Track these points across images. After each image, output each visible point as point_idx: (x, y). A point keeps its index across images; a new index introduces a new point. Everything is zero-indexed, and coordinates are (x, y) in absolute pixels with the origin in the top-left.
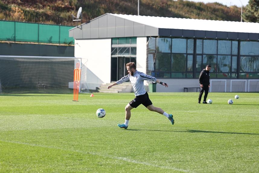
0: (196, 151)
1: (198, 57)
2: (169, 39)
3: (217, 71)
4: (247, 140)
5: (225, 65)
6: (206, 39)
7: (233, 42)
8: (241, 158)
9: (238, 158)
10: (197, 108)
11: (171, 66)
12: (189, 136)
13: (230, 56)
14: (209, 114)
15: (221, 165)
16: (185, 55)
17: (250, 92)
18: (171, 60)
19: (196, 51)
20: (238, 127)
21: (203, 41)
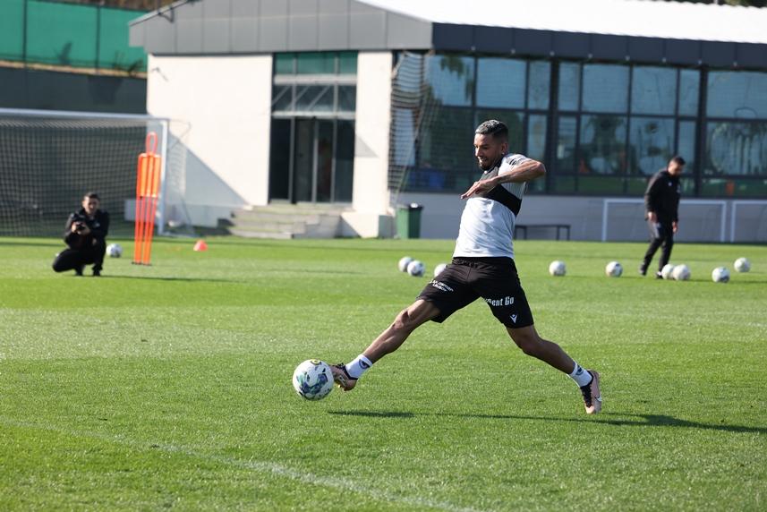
1: (563, 121)
2: (468, 61)
3: (626, 171)
5: (655, 152)
6: (591, 62)
13: (672, 122)
16: (521, 115)
19: (557, 103)
21: (582, 68)
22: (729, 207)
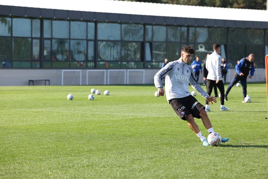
0: (36, 160)
1: (46, 41)
2: (9, 19)
3: (69, 60)
4: (100, 143)
5: (79, 52)
6: (55, 20)
7: (89, 24)
8: (92, 165)
9: (88, 166)
10: (44, 106)
11: (12, 53)
12: (30, 140)
13: (85, 42)
14: (58, 113)
15: (66, 176)
16: (30, 40)
17: (110, 85)
18: (12, 45)
19: (43, 35)
20: (92, 128)
21: (52, 22)
22: (107, 72)
